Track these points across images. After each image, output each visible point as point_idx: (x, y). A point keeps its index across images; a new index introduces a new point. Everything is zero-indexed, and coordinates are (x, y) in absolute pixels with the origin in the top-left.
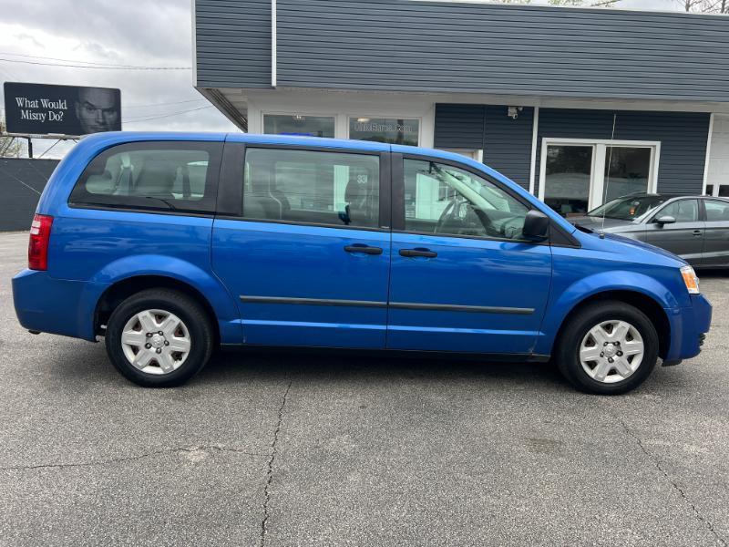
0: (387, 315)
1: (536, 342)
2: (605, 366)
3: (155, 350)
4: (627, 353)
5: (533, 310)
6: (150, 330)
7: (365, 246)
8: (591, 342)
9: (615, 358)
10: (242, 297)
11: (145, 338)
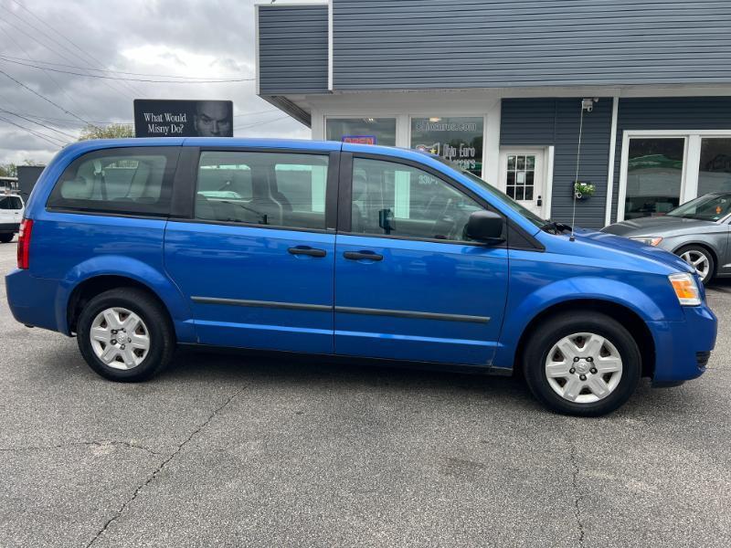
0: (335, 320)
1: (494, 354)
2: (576, 383)
3: (120, 346)
4: (602, 370)
5: (488, 318)
6: (114, 327)
7: (309, 248)
8: (558, 356)
9: (589, 375)
10: (192, 297)
11: (110, 334)
